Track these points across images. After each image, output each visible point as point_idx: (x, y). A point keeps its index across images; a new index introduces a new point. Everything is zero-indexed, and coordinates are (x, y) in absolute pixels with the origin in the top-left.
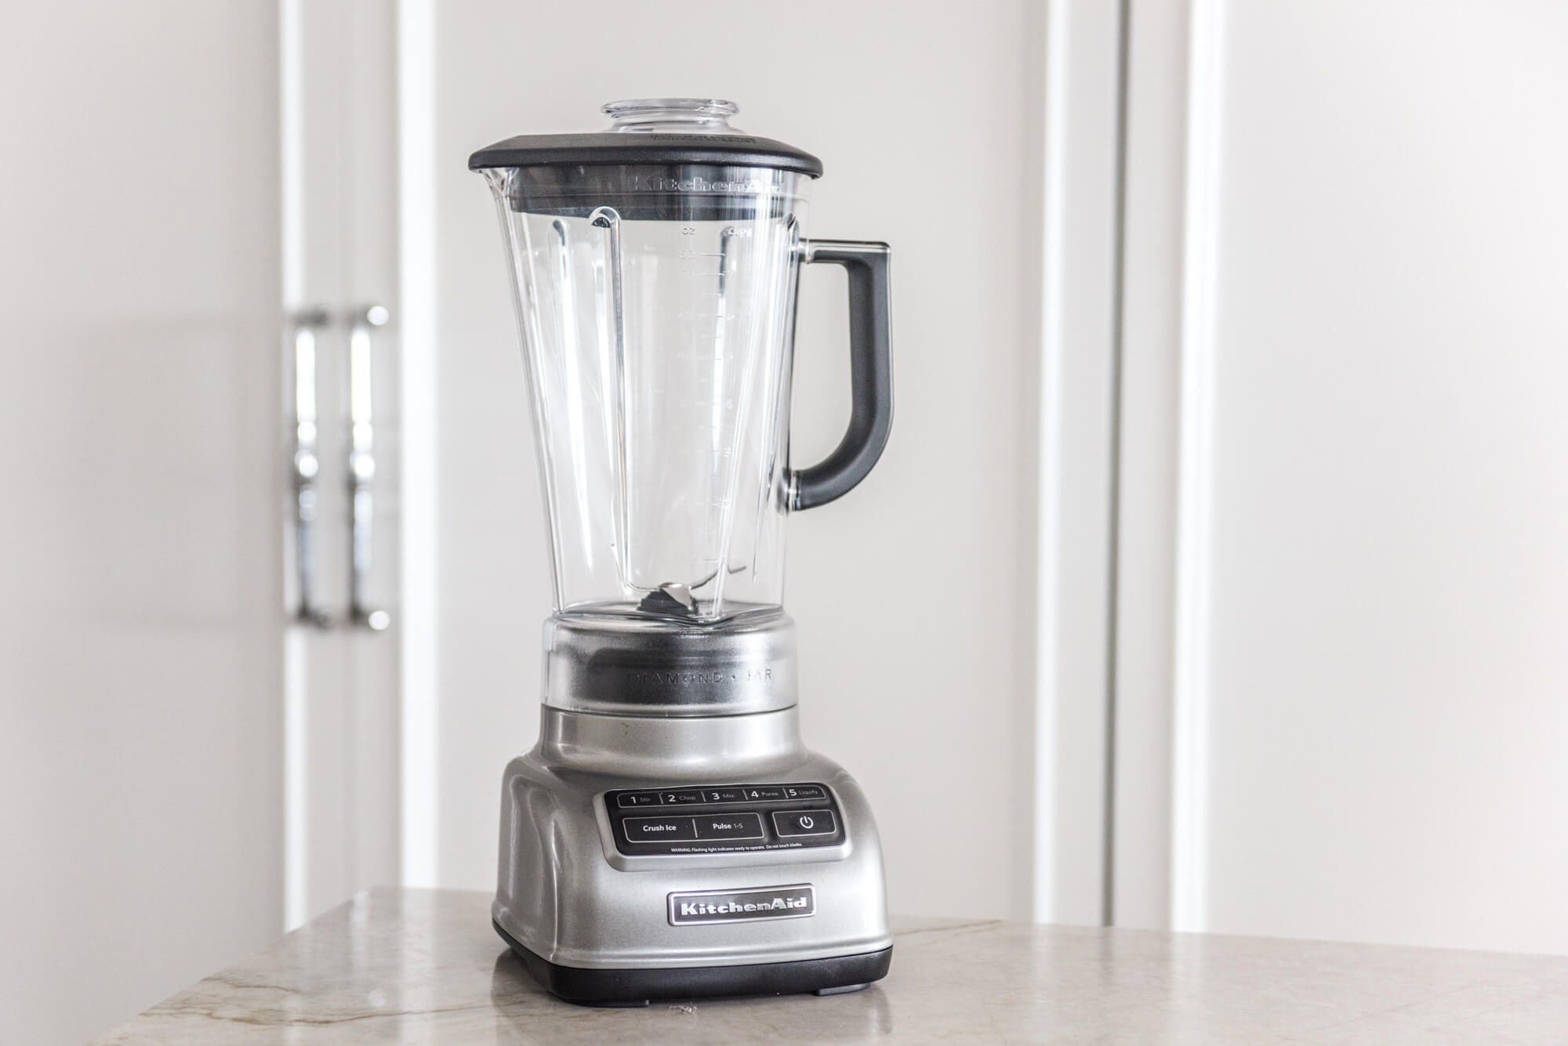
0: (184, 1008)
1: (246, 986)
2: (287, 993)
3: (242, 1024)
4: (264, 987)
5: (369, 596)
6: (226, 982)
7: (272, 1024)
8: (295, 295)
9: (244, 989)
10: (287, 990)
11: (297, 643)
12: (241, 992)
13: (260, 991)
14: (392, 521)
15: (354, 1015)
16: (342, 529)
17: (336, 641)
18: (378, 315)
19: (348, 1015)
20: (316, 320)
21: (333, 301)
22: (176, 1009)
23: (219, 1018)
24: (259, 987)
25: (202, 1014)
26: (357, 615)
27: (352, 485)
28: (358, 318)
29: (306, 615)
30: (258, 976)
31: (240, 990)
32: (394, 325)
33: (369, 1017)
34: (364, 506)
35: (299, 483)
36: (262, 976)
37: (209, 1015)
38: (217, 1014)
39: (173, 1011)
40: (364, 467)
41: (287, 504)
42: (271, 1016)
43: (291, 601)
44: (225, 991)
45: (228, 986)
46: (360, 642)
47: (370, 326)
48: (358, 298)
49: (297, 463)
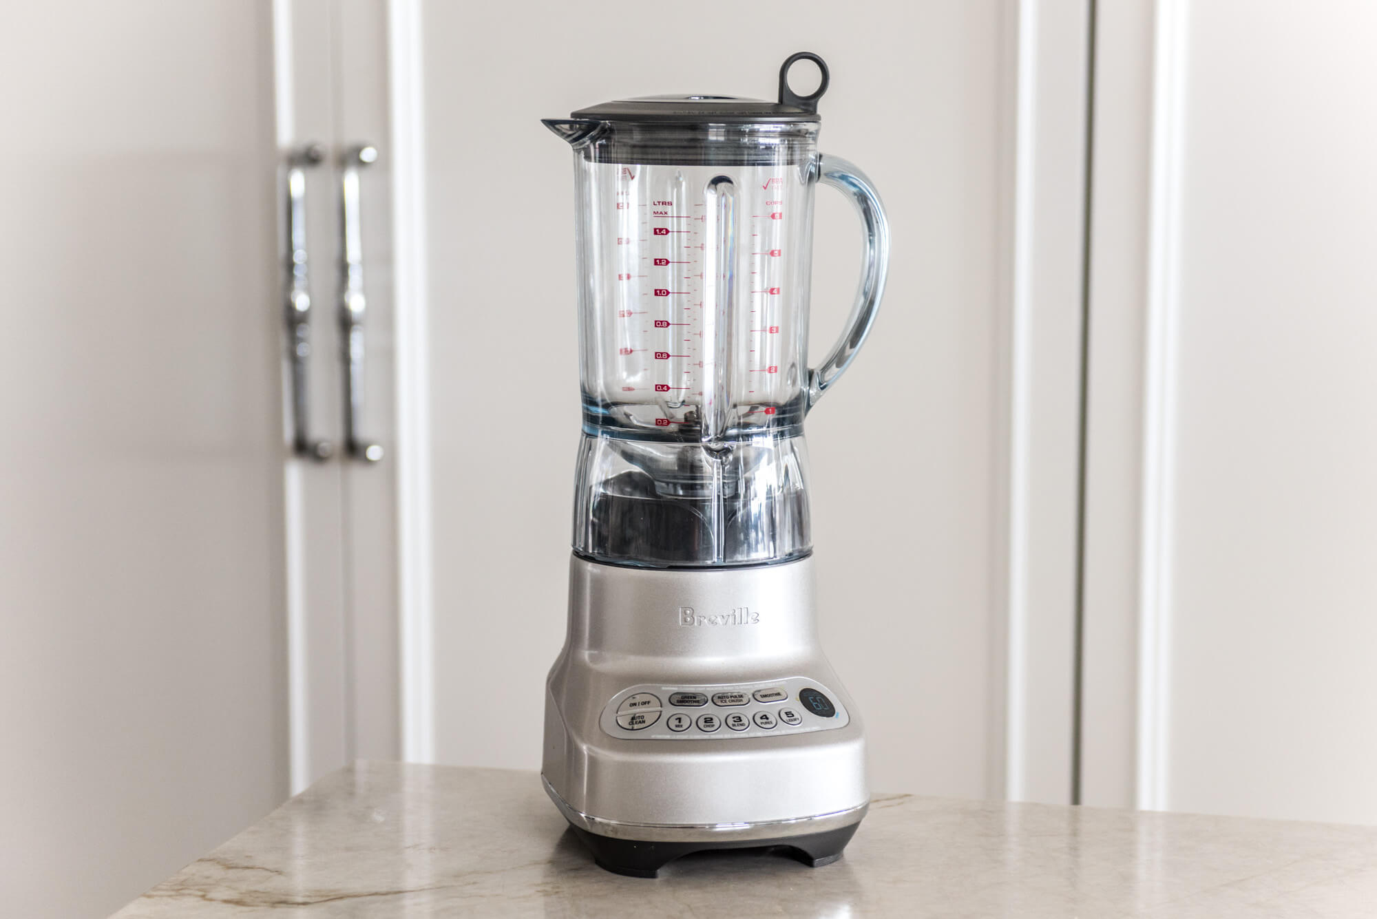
0: (181, 889)
1: (236, 867)
2: (272, 874)
3: (230, 905)
4: (252, 868)
5: (365, 429)
6: (218, 863)
7: (257, 906)
8: (287, 135)
9: (234, 870)
10: (271, 871)
11: (295, 474)
12: (232, 874)
13: (247, 872)
14: (388, 356)
15: (329, 896)
16: (337, 367)
17: (333, 472)
18: (368, 155)
19: (322, 896)
20: (309, 159)
21: (325, 141)
22: (173, 890)
23: (211, 900)
24: (247, 868)
25: (197, 896)
26: (353, 449)
27: (345, 323)
28: (350, 158)
29: (303, 448)
30: (247, 857)
31: (231, 871)
32: (385, 162)
33: (341, 898)
34: (358, 344)
35: (294, 321)
36: (251, 857)
37: (203, 897)
38: (210, 895)
39: (173, 893)
40: (356, 303)
41: (283, 341)
42: (257, 897)
43: (288, 434)
44: (216, 872)
45: (220, 867)
46: (357, 472)
47: (362, 164)
48: (350, 138)
49: (292, 300)
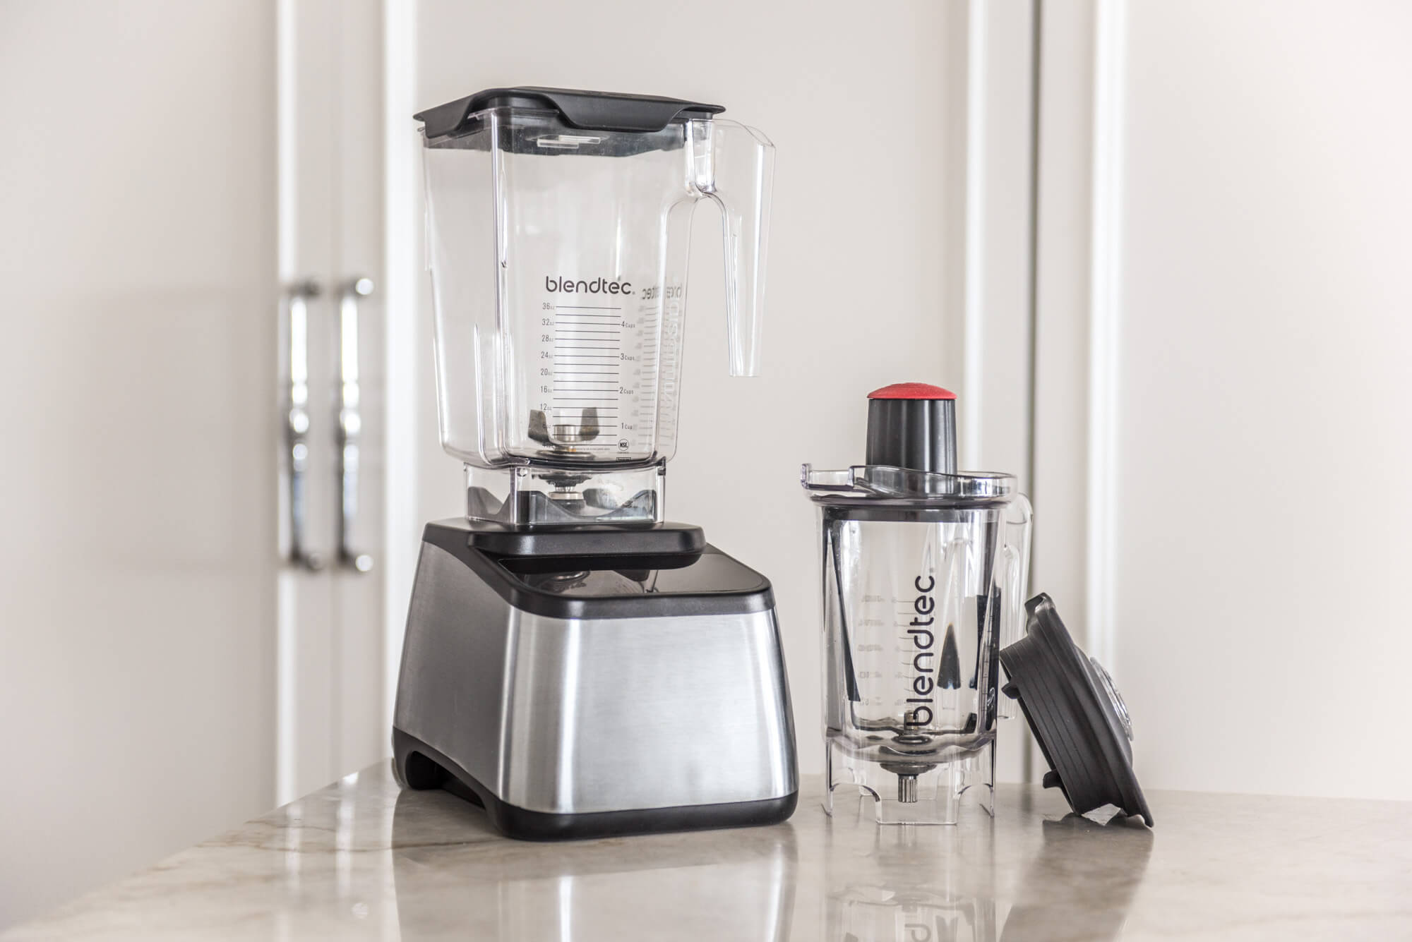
5: (354, 542)
8: (288, 270)
11: (289, 585)
14: (376, 473)
17: (323, 584)
18: (364, 286)
20: (308, 291)
21: (324, 275)
26: (344, 558)
27: (340, 439)
28: (347, 289)
29: (298, 558)
32: (379, 295)
34: (351, 456)
35: (292, 438)
40: (351, 424)
41: (283, 456)
43: (284, 546)
46: (348, 583)
47: (358, 296)
48: (347, 271)
49: (291, 419)
